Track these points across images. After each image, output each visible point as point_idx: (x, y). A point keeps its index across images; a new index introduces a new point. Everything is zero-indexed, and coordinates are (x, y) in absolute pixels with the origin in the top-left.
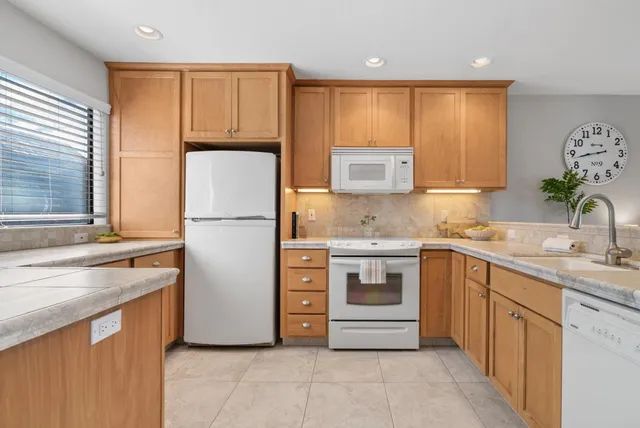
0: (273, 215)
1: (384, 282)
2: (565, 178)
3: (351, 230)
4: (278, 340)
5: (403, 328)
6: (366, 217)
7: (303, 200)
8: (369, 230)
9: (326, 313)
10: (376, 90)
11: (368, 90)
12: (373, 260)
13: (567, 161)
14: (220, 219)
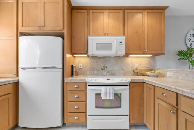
0: (61, 66)
1: (113, 98)
2: (188, 50)
3: (97, 72)
4: (64, 124)
5: (122, 119)
6: (104, 67)
7: (77, 60)
8: (105, 72)
9: (86, 112)
10: (108, 11)
11: (104, 11)
12: (108, 88)
13: (187, 44)
14: (35, 68)
